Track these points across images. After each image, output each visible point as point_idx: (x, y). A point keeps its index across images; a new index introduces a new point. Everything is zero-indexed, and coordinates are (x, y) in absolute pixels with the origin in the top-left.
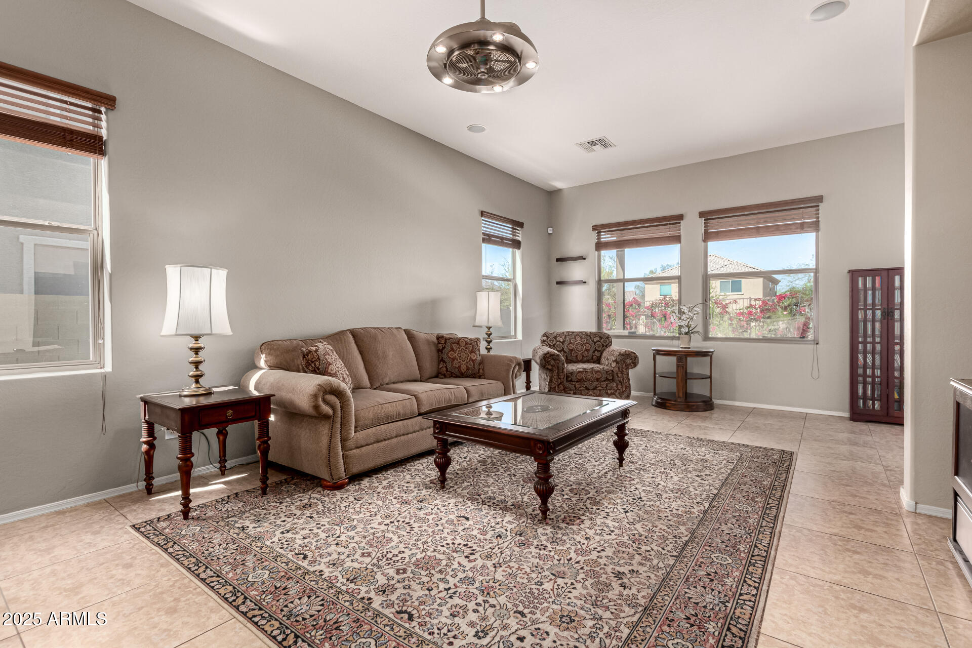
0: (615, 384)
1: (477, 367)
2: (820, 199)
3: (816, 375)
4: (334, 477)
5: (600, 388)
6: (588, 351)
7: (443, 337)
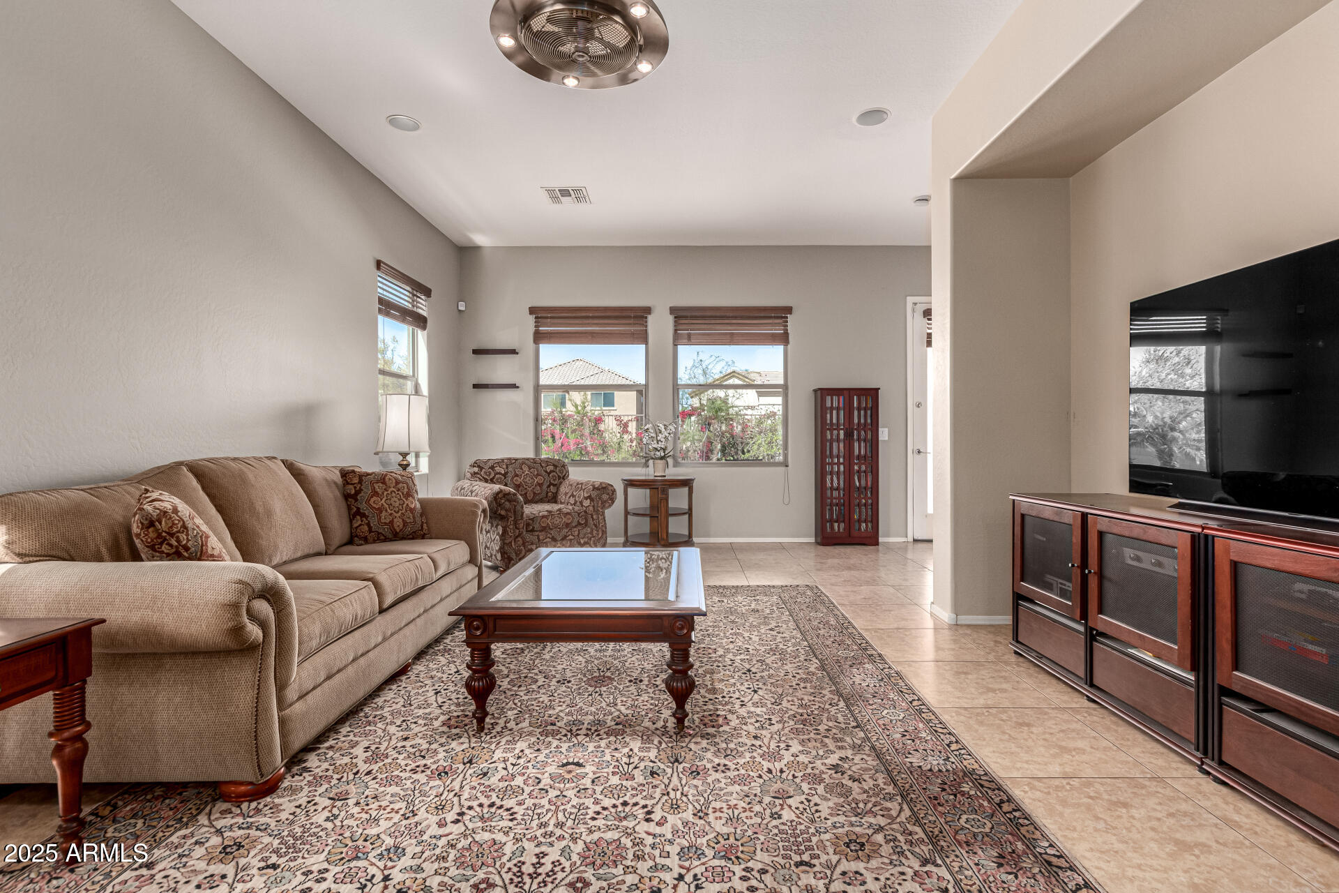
0: (589, 530)
1: (418, 520)
2: (789, 310)
3: (786, 501)
4: (264, 771)
5: (571, 537)
6: (540, 485)
7: (353, 472)
